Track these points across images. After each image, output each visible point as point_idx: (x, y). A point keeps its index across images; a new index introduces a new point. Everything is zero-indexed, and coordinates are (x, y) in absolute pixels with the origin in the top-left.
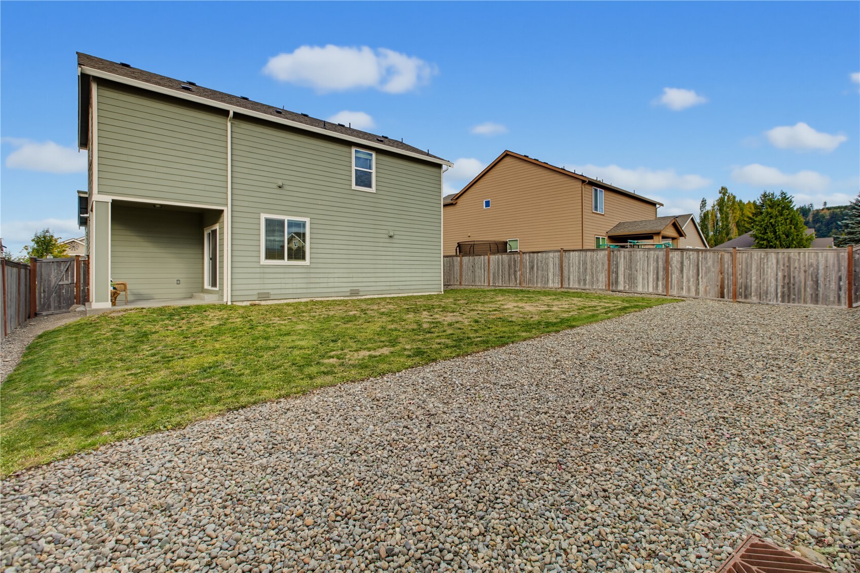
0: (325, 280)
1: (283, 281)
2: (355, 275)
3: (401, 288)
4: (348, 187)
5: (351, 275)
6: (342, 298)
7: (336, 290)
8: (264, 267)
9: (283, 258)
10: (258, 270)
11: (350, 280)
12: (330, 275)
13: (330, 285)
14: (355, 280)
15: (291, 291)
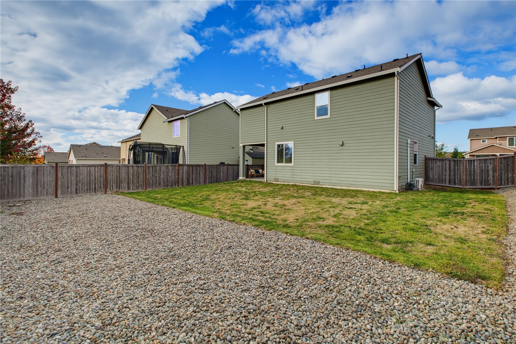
0: (301, 174)
1: (283, 173)
2: (317, 172)
3: (351, 183)
4: (312, 119)
5: (314, 172)
6: (310, 185)
7: (306, 180)
8: (277, 166)
9: (283, 162)
10: (274, 168)
11: (314, 175)
12: (303, 171)
13: (303, 177)
14: (316, 175)
15: (286, 178)
